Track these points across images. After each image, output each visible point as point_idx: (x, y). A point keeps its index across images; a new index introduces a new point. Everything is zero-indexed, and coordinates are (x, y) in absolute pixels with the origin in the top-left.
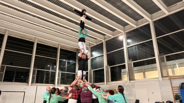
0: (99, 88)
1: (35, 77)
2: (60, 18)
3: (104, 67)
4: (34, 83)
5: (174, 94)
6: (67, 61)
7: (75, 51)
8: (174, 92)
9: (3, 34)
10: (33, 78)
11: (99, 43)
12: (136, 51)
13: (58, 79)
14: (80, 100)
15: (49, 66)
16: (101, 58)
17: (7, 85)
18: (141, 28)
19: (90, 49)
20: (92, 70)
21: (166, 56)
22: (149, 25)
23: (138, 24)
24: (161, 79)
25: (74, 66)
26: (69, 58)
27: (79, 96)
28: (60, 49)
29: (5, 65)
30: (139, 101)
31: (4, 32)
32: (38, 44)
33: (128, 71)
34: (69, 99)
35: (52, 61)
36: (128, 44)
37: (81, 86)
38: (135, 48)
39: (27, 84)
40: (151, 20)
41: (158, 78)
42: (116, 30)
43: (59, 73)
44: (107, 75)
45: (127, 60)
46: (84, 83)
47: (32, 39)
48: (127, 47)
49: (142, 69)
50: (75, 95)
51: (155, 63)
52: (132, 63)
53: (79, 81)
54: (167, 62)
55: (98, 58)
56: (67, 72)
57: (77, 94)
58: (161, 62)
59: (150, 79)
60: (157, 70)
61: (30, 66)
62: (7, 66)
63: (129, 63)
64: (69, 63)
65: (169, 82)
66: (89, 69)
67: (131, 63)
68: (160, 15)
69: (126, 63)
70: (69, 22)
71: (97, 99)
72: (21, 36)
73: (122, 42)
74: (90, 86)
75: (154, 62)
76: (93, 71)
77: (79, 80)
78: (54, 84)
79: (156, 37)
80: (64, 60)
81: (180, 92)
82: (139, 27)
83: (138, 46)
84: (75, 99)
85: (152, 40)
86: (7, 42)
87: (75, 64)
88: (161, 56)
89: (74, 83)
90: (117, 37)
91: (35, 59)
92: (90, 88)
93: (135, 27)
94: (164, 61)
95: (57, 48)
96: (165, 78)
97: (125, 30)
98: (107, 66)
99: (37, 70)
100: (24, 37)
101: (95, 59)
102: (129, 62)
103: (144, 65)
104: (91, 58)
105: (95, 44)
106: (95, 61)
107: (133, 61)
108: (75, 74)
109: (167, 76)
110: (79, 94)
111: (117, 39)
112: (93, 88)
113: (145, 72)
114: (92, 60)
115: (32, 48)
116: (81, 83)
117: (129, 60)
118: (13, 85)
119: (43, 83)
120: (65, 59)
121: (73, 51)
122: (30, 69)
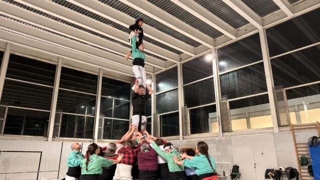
0: (169, 144)
1: (58, 126)
2: (101, 22)
3: (178, 109)
4: (57, 136)
5: (298, 155)
6: (114, 99)
7: (128, 82)
8: (299, 153)
9: (3, 50)
10: (55, 127)
11: (171, 67)
12: (234, 81)
13: (100, 130)
14: (137, 166)
15: (83, 107)
16: (173, 94)
17: (10, 139)
18: (244, 40)
19: (154, 79)
20: (158, 114)
21: (286, 91)
22: (257, 35)
23: (239, 34)
24: (276, 130)
25: (128, 108)
26: (118, 94)
27: (135, 159)
28: (103, 77)
29: (6, 106)
30: (238, 167)
31: (4, 47)
32: (63, 68)
33: (220, 115)
34: (117, 165)
35: (89, 99)
36: (221, 69)
37: (139, 142)
38: (233, 76)
39: (46, 139)
40: (262, 27)
41: (272, 128)
42: (201, 44)
43: (100, 120)
44: (185, 124)
45: (218, 97)
46: (144, 138)
47: (52, 60)
48: (219, 74)
49: (245, 113)
50: (129, 158)
51: (267, 103)
52: (228, 103)
53: (134, 133)
54: (288, 100)
55: (168, 93)
56: (114, 117)
57: (131, 156)
58: (278, 101)
59: (258, 129)
60: (271, 114)
61: (49, 108)
62: (9, 108)
63: (222, 102)
64: (117, 102)
65: (291, 136)
66: (153, 113)
67: (226, 103)
68: (277, 17)
69: (217, 103)
70: (118, 30)
71: (166, 164)
72: (33, 55)
73: (210, 66)
74: (154, 142)
75: (265, 99)
76: (160, 116)
77: (134, 131)
78: (92, 138)
79: (270, 57)
80: (110, 97)
81: (309, 153)
82: (240, 38)
83: (238, 73)
84: (129, 164)
85: (263, 62)
86: (9, 65)
87: (128, 104)
88: (278, 91)
89: (126, 136)
90: (202, 57)
91: (59, 95)
92: (153, 145)
93: (234, 39)
94: (283, 100)
95: (97, 76)
96: (283, 129)
97: (217, 44)
98: (185, 108)
99: (61, 113)
100: (38, 56)
101: (164, 96)
102: (222, 100)
103: (248, 106)
104: (156, 94)
105: (164, 69)
106: (163, 99)
107: (229, 99)
108: (129, 122)
109: (287, 124)
110: (135, 154)
111: (202, 59)
112: (159, 145)
113: (249, 118)
114: (158, 97)
115: (54, 75)
116: (138, 138)
117: (222, 97)
118: (20, 140)
119: (73, 137)
120: (112, 95)
121: (126, 81)
122: (49, 113)
